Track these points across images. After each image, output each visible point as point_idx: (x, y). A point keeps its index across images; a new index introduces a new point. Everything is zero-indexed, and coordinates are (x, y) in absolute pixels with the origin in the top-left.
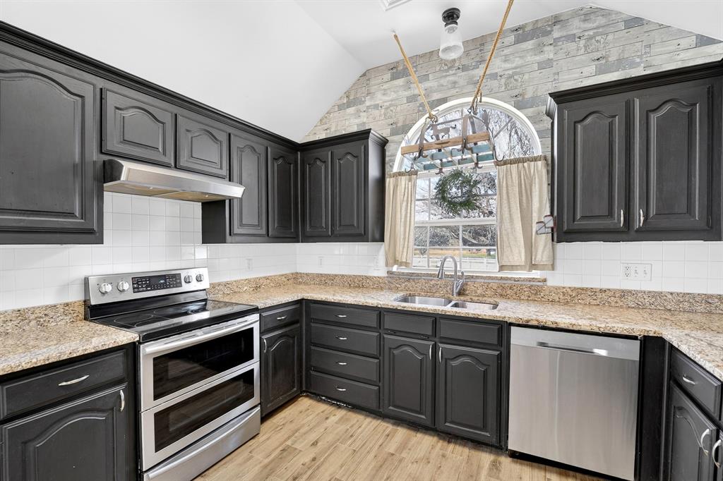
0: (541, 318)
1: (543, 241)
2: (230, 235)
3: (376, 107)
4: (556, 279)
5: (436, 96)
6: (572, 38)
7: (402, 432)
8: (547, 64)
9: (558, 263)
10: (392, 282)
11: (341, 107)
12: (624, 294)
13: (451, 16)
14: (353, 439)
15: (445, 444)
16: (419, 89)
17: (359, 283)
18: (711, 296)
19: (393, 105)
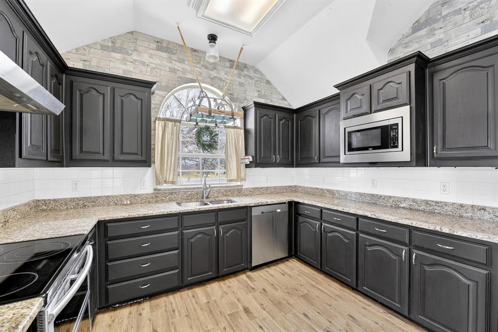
1: (243, 168)
2: (20, 156)
3: (143, 64)
4: (247, 185)
5: (189, 76)
6: (250, 77)
8: (241, 84)
9: (246, 177)
10: (158, 196)
11: (103, 48)
12: (267, 188)
13: (213, 38)
18: (287, 186)
19: (158, 68)
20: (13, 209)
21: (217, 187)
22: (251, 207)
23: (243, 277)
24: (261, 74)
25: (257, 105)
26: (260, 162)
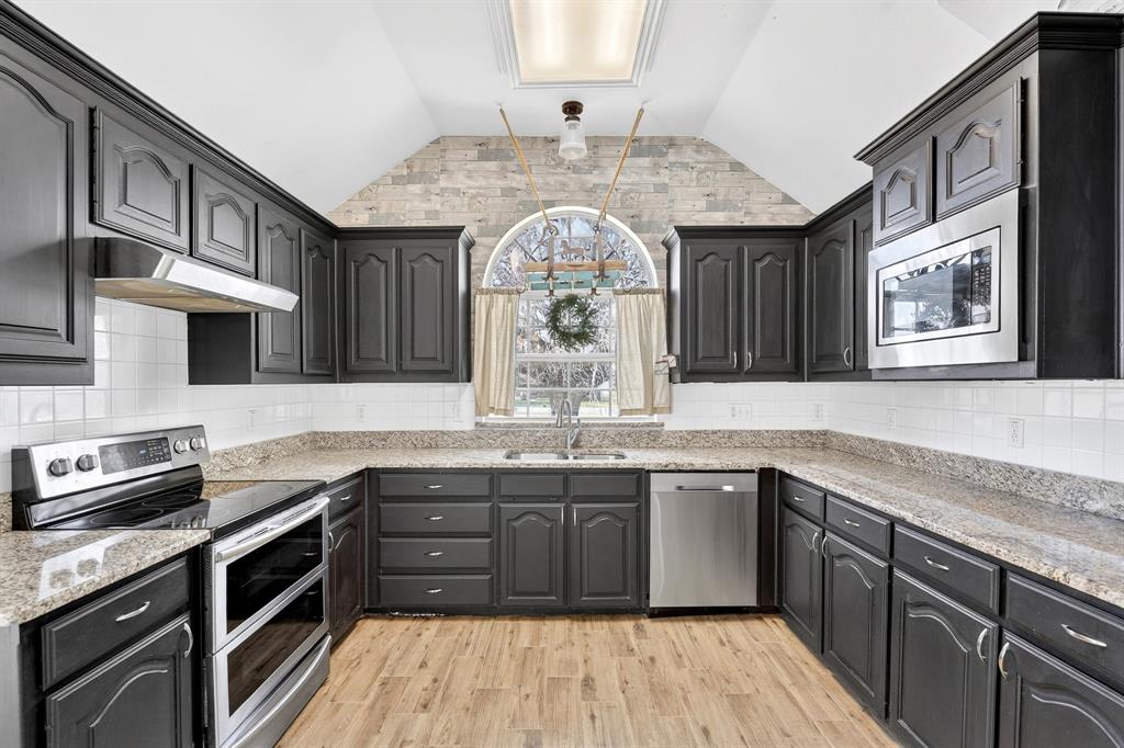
0: (678, 461)
1: (661, 380)
2: (257, 369)
3: (457, 192)
4: (674, 423)
5: (542, 196)
6: (685, 166)
7: (526, 626)
8: (662, 188)
9: (674, 404)
10: (482, 436)
11: (397, 180)
12: (731, 434)
13: (573, 109)
14: (471, 647)
15: (580, 623)
16: (517, 181)
17: (432, 441)
18: (795, 432)
19: (482, 195)
20: (277, 442)
21: (599, 425)
22: (649, 472)
23: (627, 625)
24: (716, 150)
25: (686, 233)
26: (692, 369)
